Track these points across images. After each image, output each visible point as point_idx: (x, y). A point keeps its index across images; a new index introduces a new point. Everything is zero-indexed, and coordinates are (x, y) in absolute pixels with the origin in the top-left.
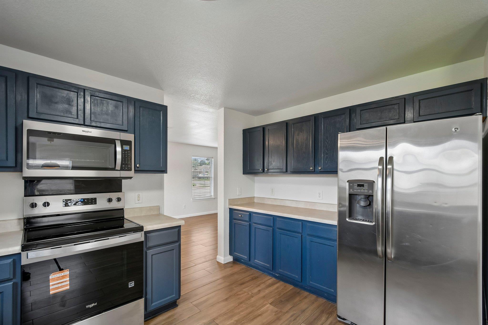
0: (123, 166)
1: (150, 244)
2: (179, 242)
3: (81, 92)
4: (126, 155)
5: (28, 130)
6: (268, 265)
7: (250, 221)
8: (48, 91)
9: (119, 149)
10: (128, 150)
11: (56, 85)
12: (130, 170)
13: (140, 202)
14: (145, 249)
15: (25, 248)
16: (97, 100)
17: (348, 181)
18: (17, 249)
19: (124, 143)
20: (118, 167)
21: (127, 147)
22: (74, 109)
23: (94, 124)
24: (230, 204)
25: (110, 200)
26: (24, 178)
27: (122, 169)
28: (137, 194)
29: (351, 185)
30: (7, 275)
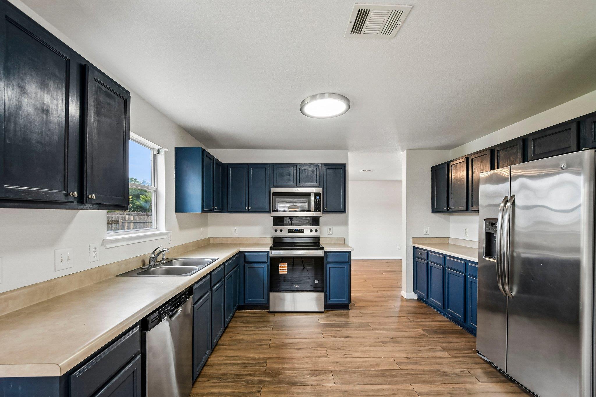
0: (316, 209)
1: (329, 260)
2: (349, 263)
3: (295, 167)
4: (317, 202)
5: (273, 193)
6: (440, 304)
7: (428, 259)
8: (280, 170)
9: (313, 198)
10: (318, 199)
11: (283, 166)
12: (320, 211)
13: (331, 234)
14: (325, 262)
15: (271, 249)
16: (303, 170)
17: (485, 220)
18: (268, 249)
19: (316, 194)
20: (313, 209)
21: (317, 197)
22: (291, 178)
23: (301, 185)
24: (413, 242)
25: (311, 231)
26: (272, 216)
27: (315, 211)
28: (329, 228)
29: (487, 223)
30: (265, 260)
